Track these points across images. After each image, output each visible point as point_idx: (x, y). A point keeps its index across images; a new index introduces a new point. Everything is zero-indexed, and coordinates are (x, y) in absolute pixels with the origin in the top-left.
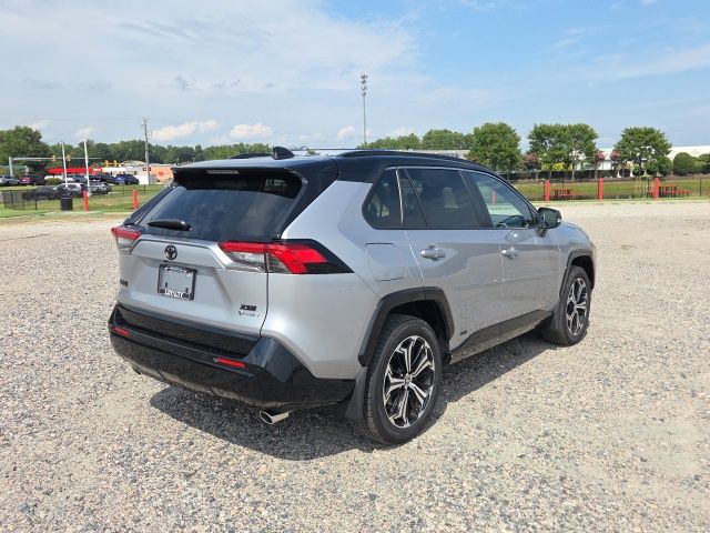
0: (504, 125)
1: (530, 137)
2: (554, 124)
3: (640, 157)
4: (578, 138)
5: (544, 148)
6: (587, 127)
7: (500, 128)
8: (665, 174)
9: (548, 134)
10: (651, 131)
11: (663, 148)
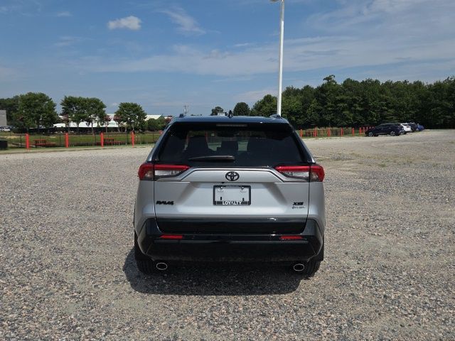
0: (44, 95)
1: (62, 104)
2: (78, 97)
3: (130, 120)
4: (94, 107)
5: (72, 111)
6: (99, 100)
7: (41, 97)
8: (143, 130)
9: (74, 103)
10: (135, 106)
11: (143, 115)
